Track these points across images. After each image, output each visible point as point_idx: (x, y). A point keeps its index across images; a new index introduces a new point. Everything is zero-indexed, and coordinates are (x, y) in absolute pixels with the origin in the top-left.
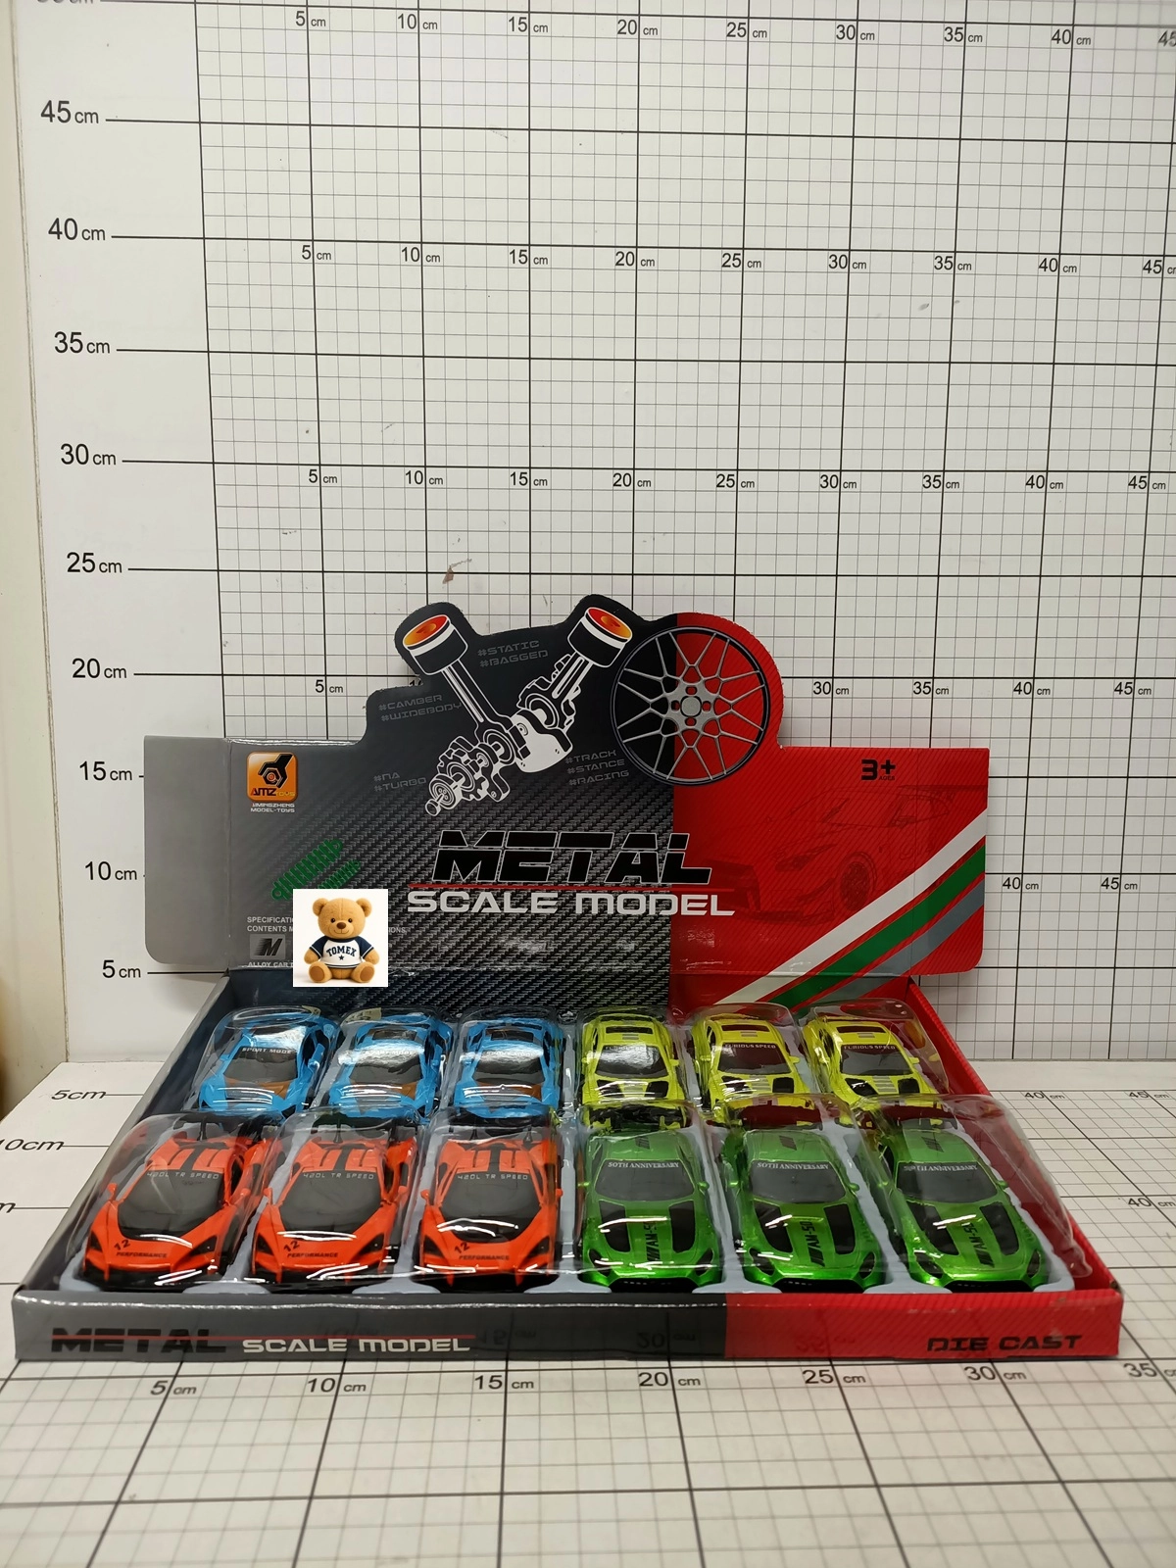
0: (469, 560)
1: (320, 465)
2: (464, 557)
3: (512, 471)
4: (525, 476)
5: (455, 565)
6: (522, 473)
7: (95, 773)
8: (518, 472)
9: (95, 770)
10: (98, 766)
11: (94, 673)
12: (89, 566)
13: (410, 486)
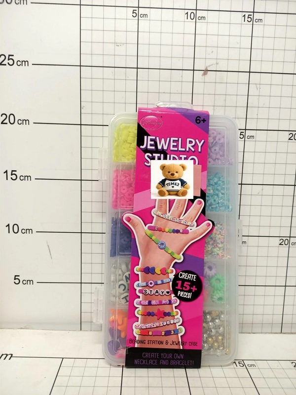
0: (217, 64)
1: (139, 7)
2: (214, 62)
3: (244, 14)
4: (250, 17)
5: (209, 66)
6: (249, 15)
7: (12, 176)
8: (247, 14)
9: (12, 174)
10: (13, 173)
11: (12, 122)
12: (11, 62)
13: (187, 20)
